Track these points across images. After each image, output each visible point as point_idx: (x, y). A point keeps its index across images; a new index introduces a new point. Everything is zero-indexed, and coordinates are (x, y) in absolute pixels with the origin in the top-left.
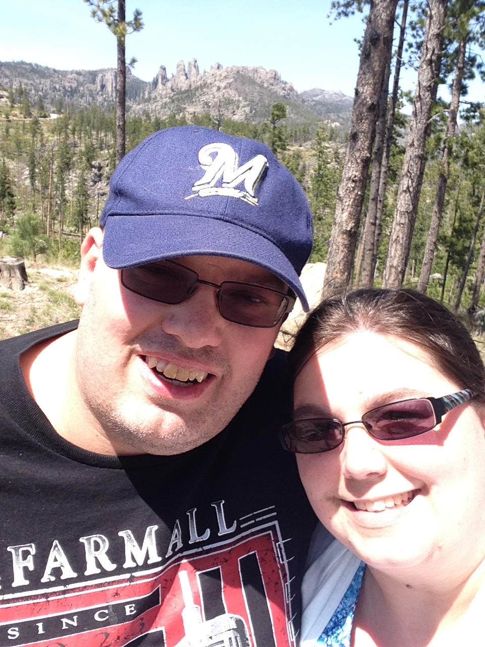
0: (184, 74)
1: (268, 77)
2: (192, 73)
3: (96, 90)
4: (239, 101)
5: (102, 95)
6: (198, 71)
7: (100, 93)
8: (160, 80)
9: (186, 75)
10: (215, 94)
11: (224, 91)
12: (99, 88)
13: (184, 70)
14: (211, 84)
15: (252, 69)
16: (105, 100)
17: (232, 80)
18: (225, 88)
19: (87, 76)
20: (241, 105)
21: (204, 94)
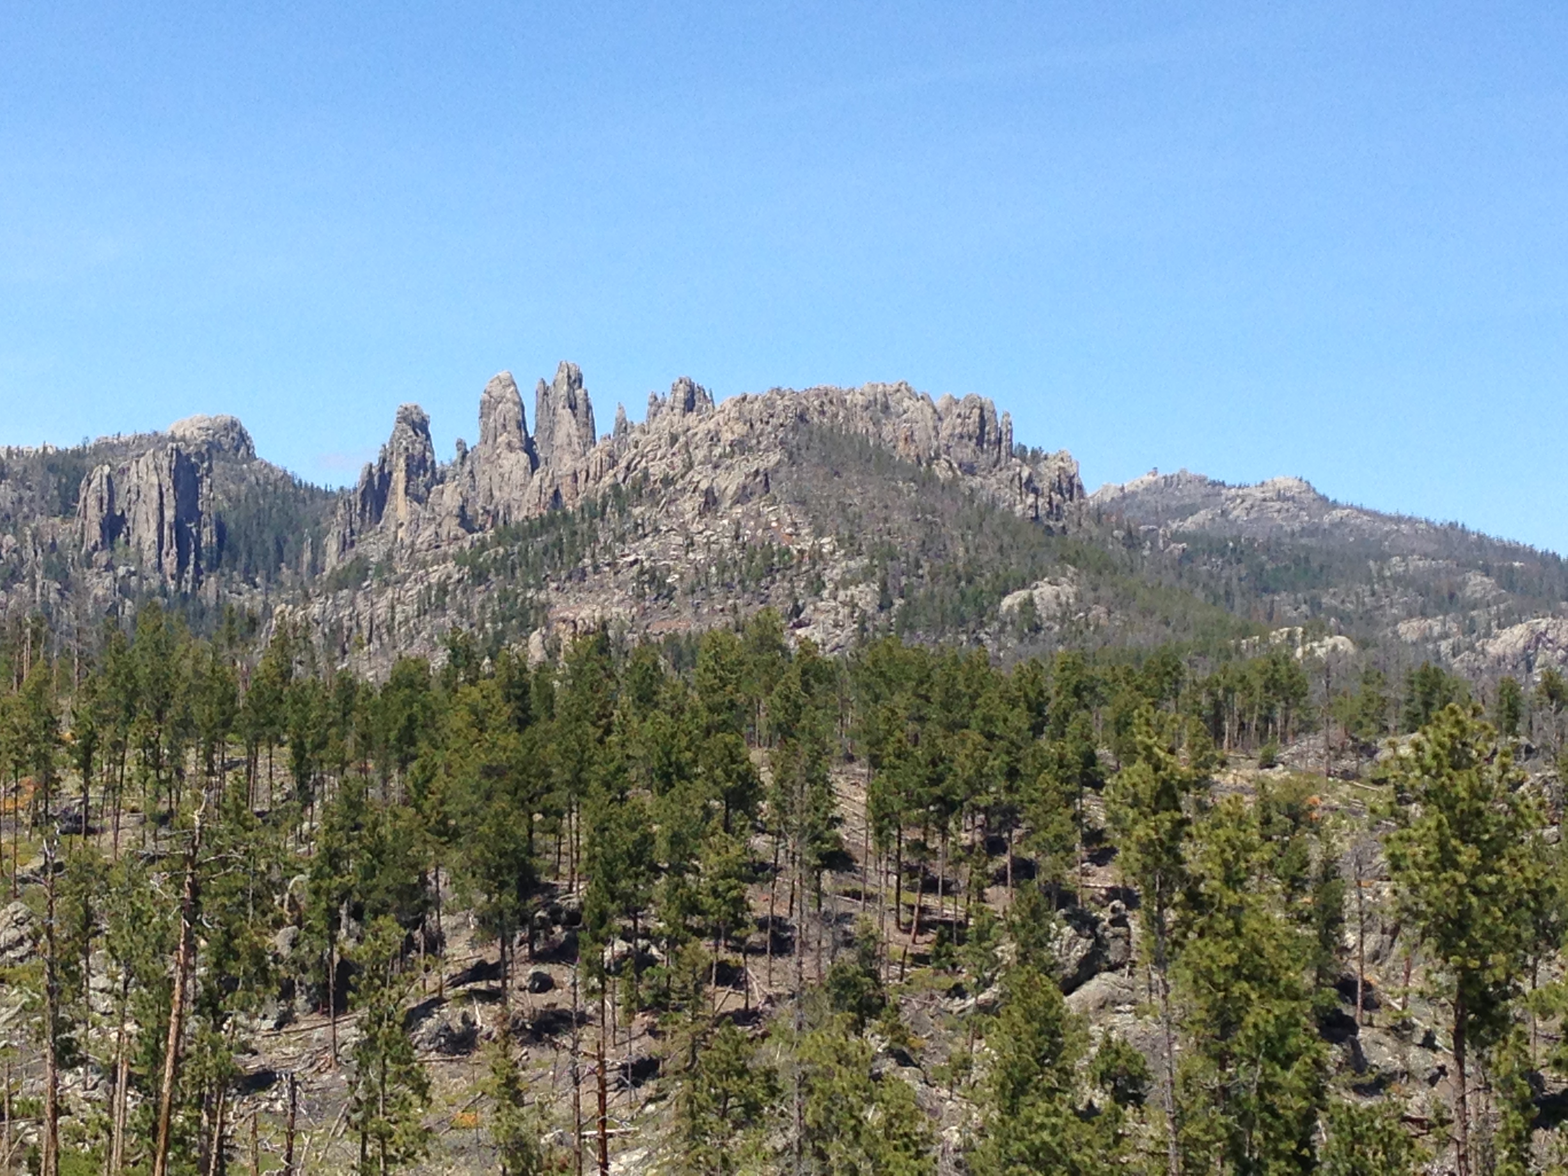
0: (516, 442)
1: (944, 433)
2: (560, 437)
3: (78, 547)
4: (817, 556)
5: (110, 567)
6: (589, 424)
7: (102, 557)
8: (399, 477)
9: (529, 446)
10: (694, 528)
11: (738, 510)
12: (94, 534)
13: (521, 425)
14: (667, 481)
15: (860, 400)
16: (125, 591)
17: (774, 458)
18: (743, 496)
19: (35, 479)
20: (833, 574)
21: (638, 530)
